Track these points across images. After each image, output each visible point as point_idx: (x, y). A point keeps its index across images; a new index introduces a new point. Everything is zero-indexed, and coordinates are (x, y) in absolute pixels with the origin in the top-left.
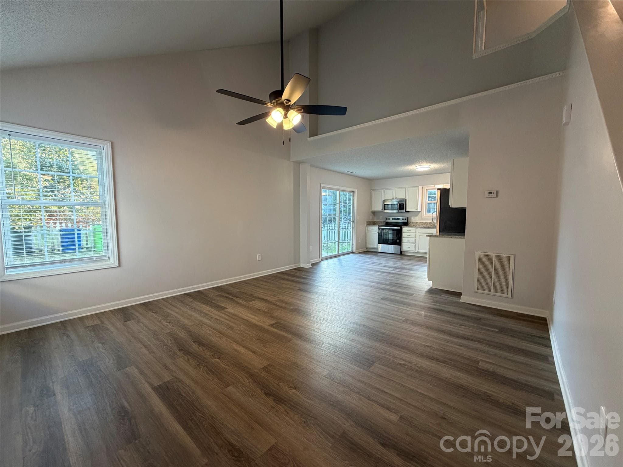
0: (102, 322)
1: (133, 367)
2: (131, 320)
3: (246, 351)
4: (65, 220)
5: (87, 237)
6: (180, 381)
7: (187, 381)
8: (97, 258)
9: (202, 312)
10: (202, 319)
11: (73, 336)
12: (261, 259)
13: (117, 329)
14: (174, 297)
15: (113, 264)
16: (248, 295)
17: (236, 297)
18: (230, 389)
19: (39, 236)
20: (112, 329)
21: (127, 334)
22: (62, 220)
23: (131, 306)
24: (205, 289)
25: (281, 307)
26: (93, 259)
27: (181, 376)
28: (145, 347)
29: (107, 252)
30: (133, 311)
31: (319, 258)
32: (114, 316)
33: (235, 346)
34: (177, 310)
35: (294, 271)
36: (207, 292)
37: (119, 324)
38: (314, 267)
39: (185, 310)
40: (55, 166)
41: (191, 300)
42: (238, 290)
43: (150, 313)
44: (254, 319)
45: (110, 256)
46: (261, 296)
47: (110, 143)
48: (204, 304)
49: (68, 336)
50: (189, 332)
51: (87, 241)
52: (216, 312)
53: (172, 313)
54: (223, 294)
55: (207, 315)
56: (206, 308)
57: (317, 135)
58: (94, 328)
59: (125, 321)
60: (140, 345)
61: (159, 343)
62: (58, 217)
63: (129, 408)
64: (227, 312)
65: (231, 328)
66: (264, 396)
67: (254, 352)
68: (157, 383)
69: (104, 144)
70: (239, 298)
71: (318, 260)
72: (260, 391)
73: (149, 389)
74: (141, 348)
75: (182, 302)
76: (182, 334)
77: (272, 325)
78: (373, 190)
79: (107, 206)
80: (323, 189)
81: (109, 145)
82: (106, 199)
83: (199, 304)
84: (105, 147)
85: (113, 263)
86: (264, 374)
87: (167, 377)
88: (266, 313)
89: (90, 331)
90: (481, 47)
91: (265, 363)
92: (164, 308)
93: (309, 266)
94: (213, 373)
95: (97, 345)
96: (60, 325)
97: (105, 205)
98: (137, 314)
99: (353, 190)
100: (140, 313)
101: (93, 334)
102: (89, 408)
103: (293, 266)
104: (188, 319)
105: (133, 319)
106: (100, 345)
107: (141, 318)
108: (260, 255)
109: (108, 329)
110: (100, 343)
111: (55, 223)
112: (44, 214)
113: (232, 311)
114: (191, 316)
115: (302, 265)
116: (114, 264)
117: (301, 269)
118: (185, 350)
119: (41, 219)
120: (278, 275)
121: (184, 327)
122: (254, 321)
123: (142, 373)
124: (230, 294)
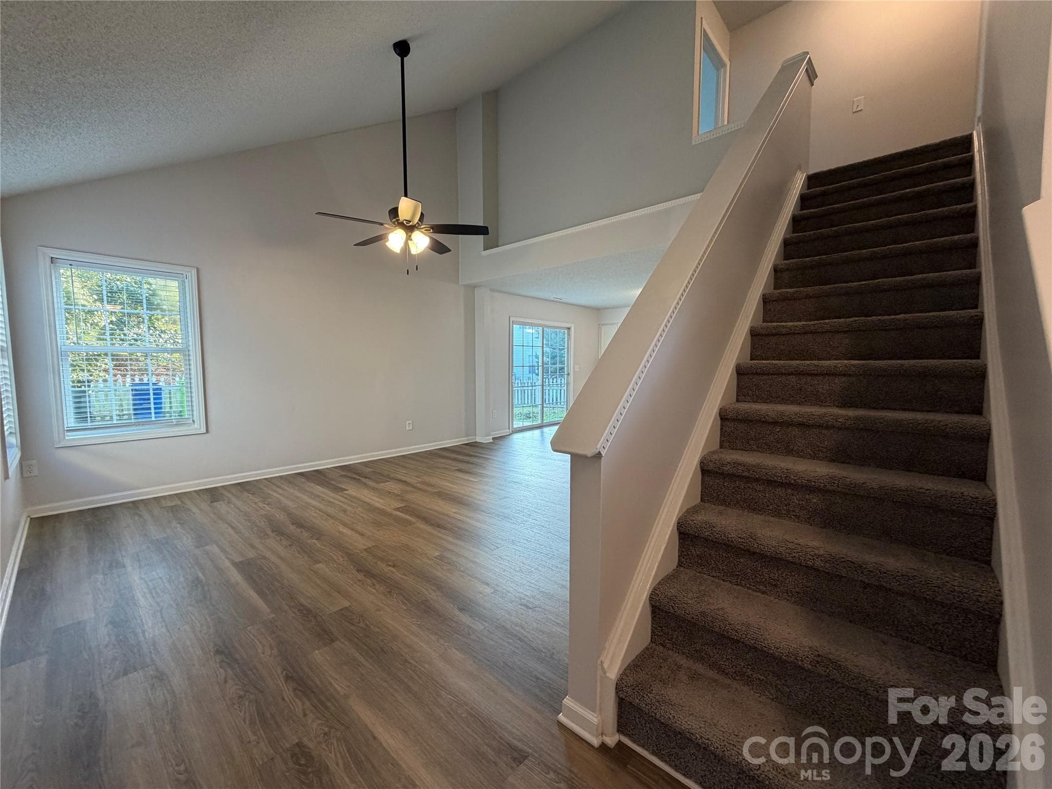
0: (183, 503)
1: (214, 545)
2: (219, 501)
3: (353, 533)
4: (140, 371)
5: (170, 398)
6: (264, 558)
7: (273, 558)
8: (178, 422)
9: (312, 493)
10: (310, 501)
11: (147, 516)
12: (413, 428)
13: (201, 510)
14: (281, 477)
15: (198, 429)
16: (383, 475)
17: (366, 478)
18: (320, 566)
19: (102, 396)
20: (195, 510)
21: (212, 515)
22: (135, 370)
23: (223, 487)
24: (327, 468)
25: (420, 489)
26: (173, 422)
27: (268, 554)
28: (232, 527)
29: (191, 413)
30: (225, 492)
31: (509, 429)
32: (198, 497)
33: (341, 528)
34: (280, 491)
35: (464, 446)
36: (328, 471)
37: (204, 506)
38: (496, 441)
39: (291, 491)
40: (125, 291)
41: (303, 480)
42: (372, 470)
43: (246, 494)
44: (378, 502)
45: (195, 418)
46: (399, 477)
47: (195, 269)
48: (318, 485)
49: (140, 516)
50: (290, 515)
51: (171, 403)
52: (332, 495)
53: (275, 494)
54: (349, 474)
55: (319, 496)
56: (319, 489)
57: (497, 246)
58: (173, 509)
59: (212, 502)
60: (226, 526)
61: (249, 524)
62: (128, 368)
63: (203, 578)
64: (347, 494)
65: (345, 511)
66: (355, 572)
67: (362, 535)
68: (238, 559)
69: (188, 272)
70: (369, 478)
71: (507, 432)
72: (352, 567)
73: (228, 563)
74: (227, 528)
75: (290, 482)
76: (280, 516)
77: (398, 509)
78: (603, 325)
79: (191, 353)
80: (514, 326)
81: (194, 272)
82: (190, 343)
83: (313, 485)
84: (189, 275)
85: (199, 427)
86: (365, 554)
87: (251, 554)
88: (398, 495)
89: (167, 511)
90: (723, 121)
91: (370, 544)
92: (265, 489)
93: (489, 439)
94: (304, 551)
95: (174, 524)
96: (131, 505)
97: (189, 351)
98: (229, 495)
99: (568, 325)
100: (233, 494)
101: (170, 515)
102: (161, 578)
103: (464, 440)
104: (293, 501)
105: (223, 500)
106: (179, 525)
107: (233, 499)
108: (411, 422)
109: (189, 510)
110: (179, 523)
111: (124, 376)
112: (109, 363)
113: (354, 494)
114: (298, 498)
115: (479, 439)
116: (200, 429)
117: (475, 444)
118: (279, 531)
119: (106, 371)
120: (436, 451)
121: (285, 509)
122: (377, 505)
123: (223, 550)
124: (359, 474)
